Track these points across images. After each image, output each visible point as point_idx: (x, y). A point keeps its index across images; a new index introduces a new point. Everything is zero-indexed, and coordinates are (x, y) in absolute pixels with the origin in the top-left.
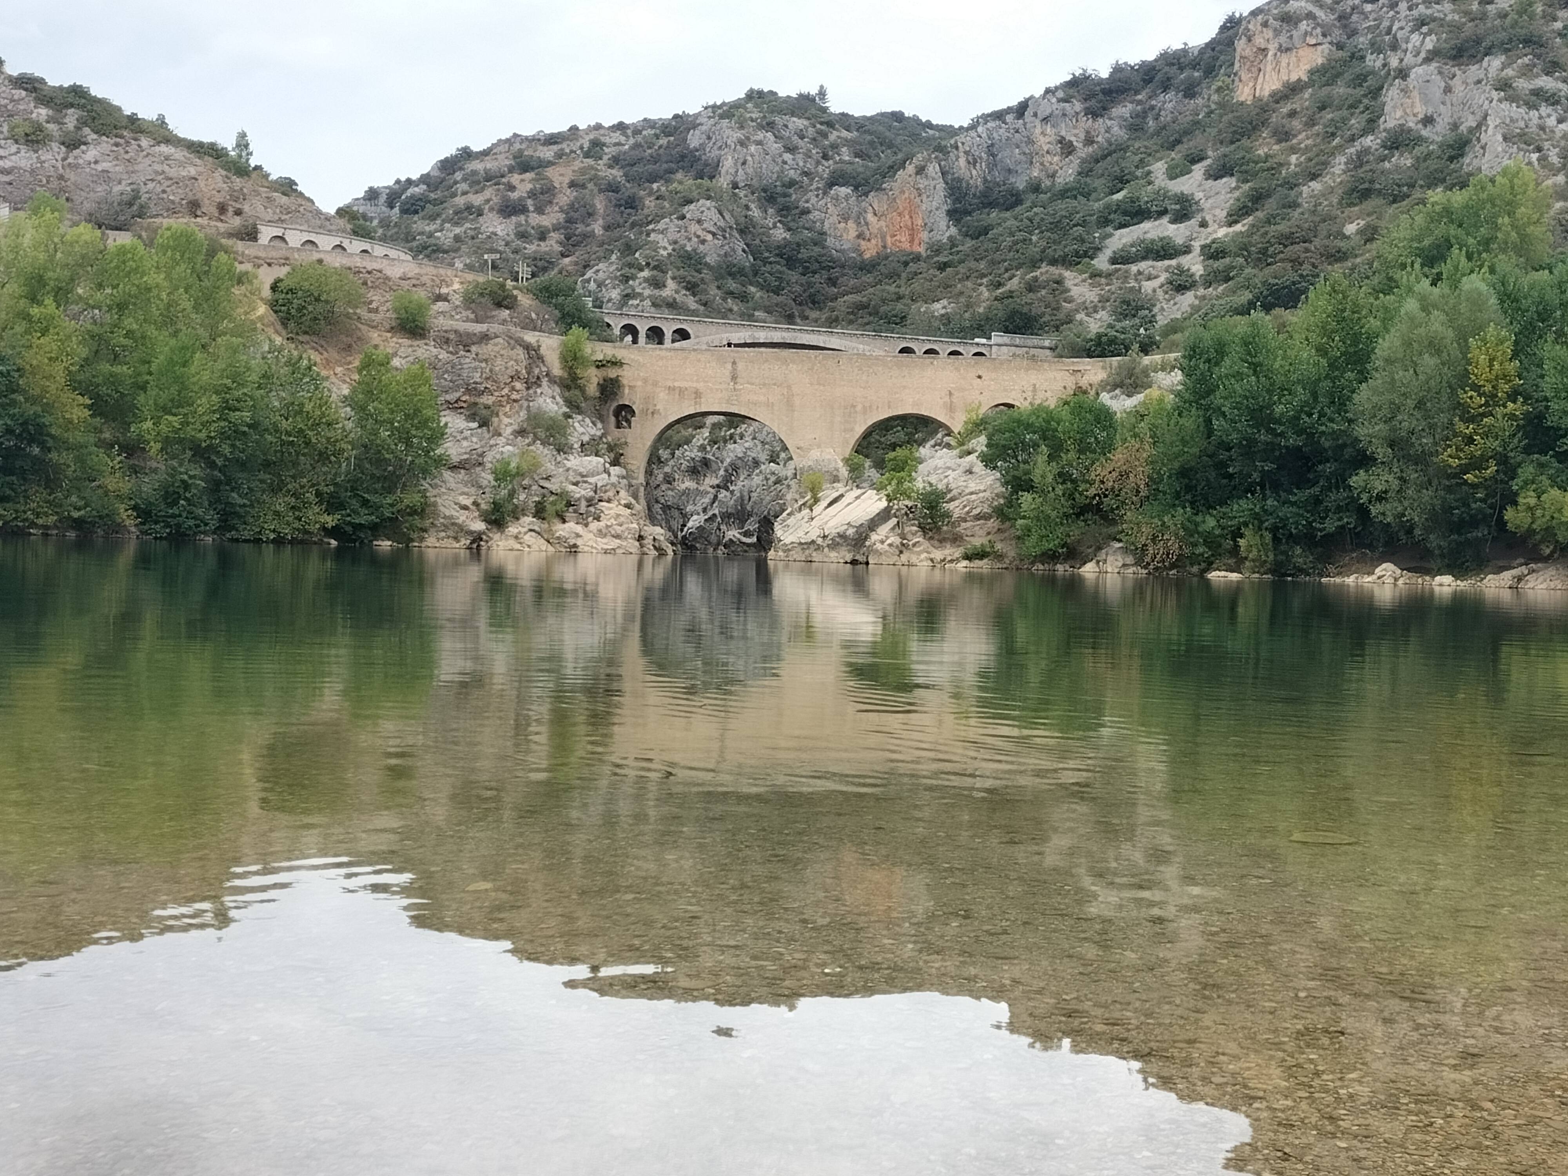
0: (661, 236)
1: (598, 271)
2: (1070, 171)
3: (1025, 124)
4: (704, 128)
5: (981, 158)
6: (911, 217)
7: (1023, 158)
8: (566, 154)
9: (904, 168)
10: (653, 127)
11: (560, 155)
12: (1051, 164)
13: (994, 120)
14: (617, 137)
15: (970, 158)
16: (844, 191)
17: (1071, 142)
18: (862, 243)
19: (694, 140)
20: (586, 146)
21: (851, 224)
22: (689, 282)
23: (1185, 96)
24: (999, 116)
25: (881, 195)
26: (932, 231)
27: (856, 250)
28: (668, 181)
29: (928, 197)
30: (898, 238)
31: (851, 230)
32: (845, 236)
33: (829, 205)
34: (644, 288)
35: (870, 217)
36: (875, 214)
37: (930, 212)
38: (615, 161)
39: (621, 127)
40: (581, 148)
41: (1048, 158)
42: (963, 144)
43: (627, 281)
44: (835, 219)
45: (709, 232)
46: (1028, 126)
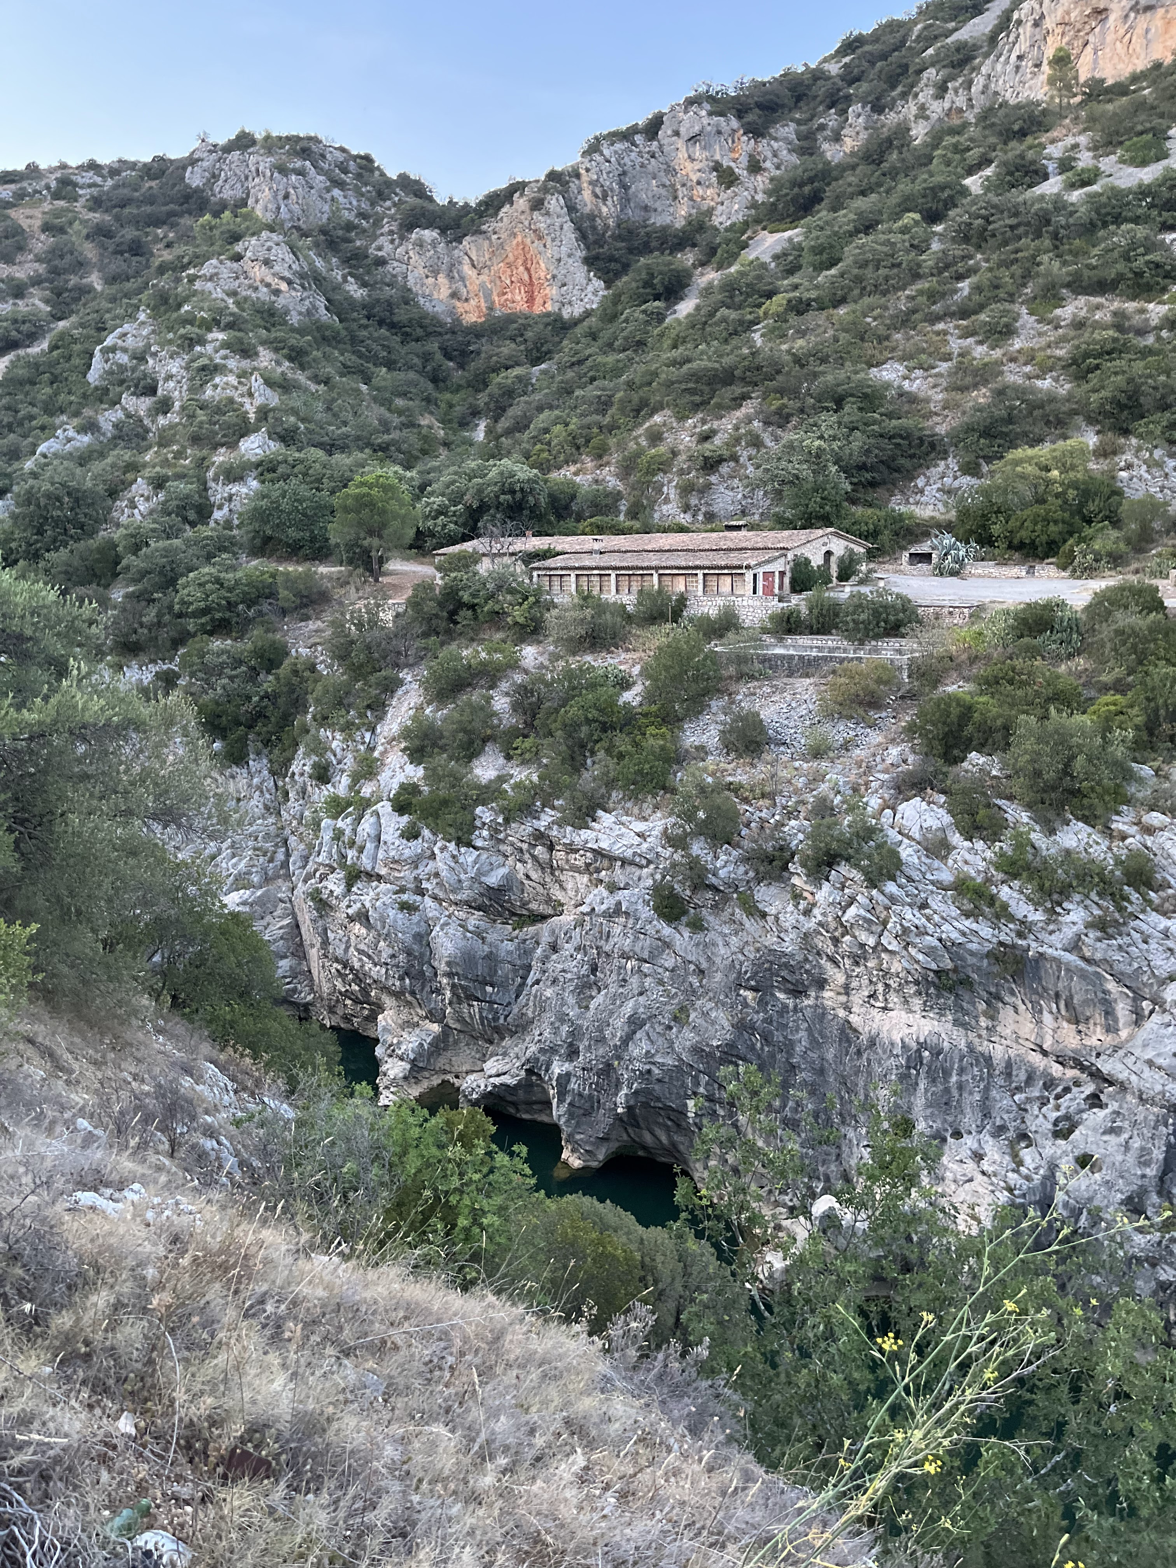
0: (209, 284)
1: (125, 335)
2: (736, 207)
3: (661, 146)
4: (205, 164)
5: (612, 190)
6: (528, 270)
7: (663, 192)
8: (29, 195)
9: (512, 204)
10: (133, 169)
11: (20, 196)
12: (704, 199)
13: (621, 141)
14: (89, 177)
15: (598, 190)
16: (428, 234)
17: (730, 168)
18: (458, 304)
19: (195, 178)
20: (53, 184)
21: (442, 279)
22: (292, 348)
23: (872, 109)
24: (627, 136)
25: (480, 239)
26: (564, 285)
27: (452, 312)
28: (173, 226)
29: (553, 240)
30: (509, 296)
31: (442, 289)
32: (436, 296)
33: (411, 253)
34: (225, 358)
35: (467, 269)
36: (474, 266)
37: (559, 260)
38: (96, 203)
39: (93, 166)
40: (48, 187)
41: (700, 190)
42: (588, 170)
43: (191, 347)
44: (421, 271)
45: (283, 278)
46: (666, 149)
